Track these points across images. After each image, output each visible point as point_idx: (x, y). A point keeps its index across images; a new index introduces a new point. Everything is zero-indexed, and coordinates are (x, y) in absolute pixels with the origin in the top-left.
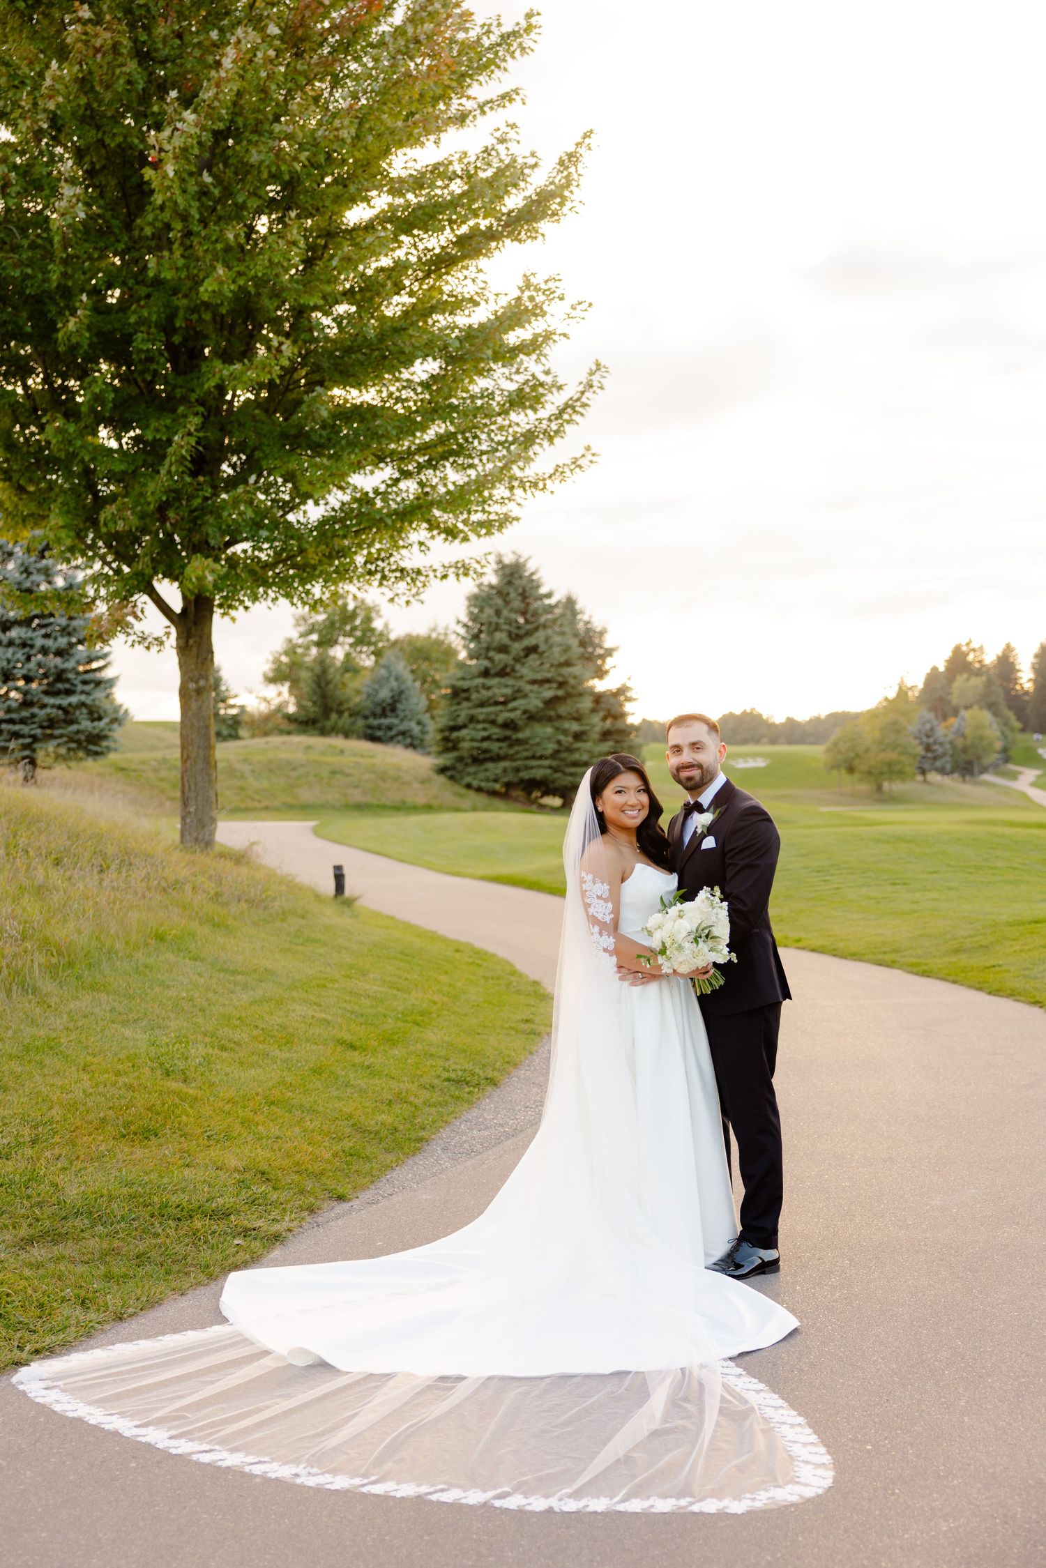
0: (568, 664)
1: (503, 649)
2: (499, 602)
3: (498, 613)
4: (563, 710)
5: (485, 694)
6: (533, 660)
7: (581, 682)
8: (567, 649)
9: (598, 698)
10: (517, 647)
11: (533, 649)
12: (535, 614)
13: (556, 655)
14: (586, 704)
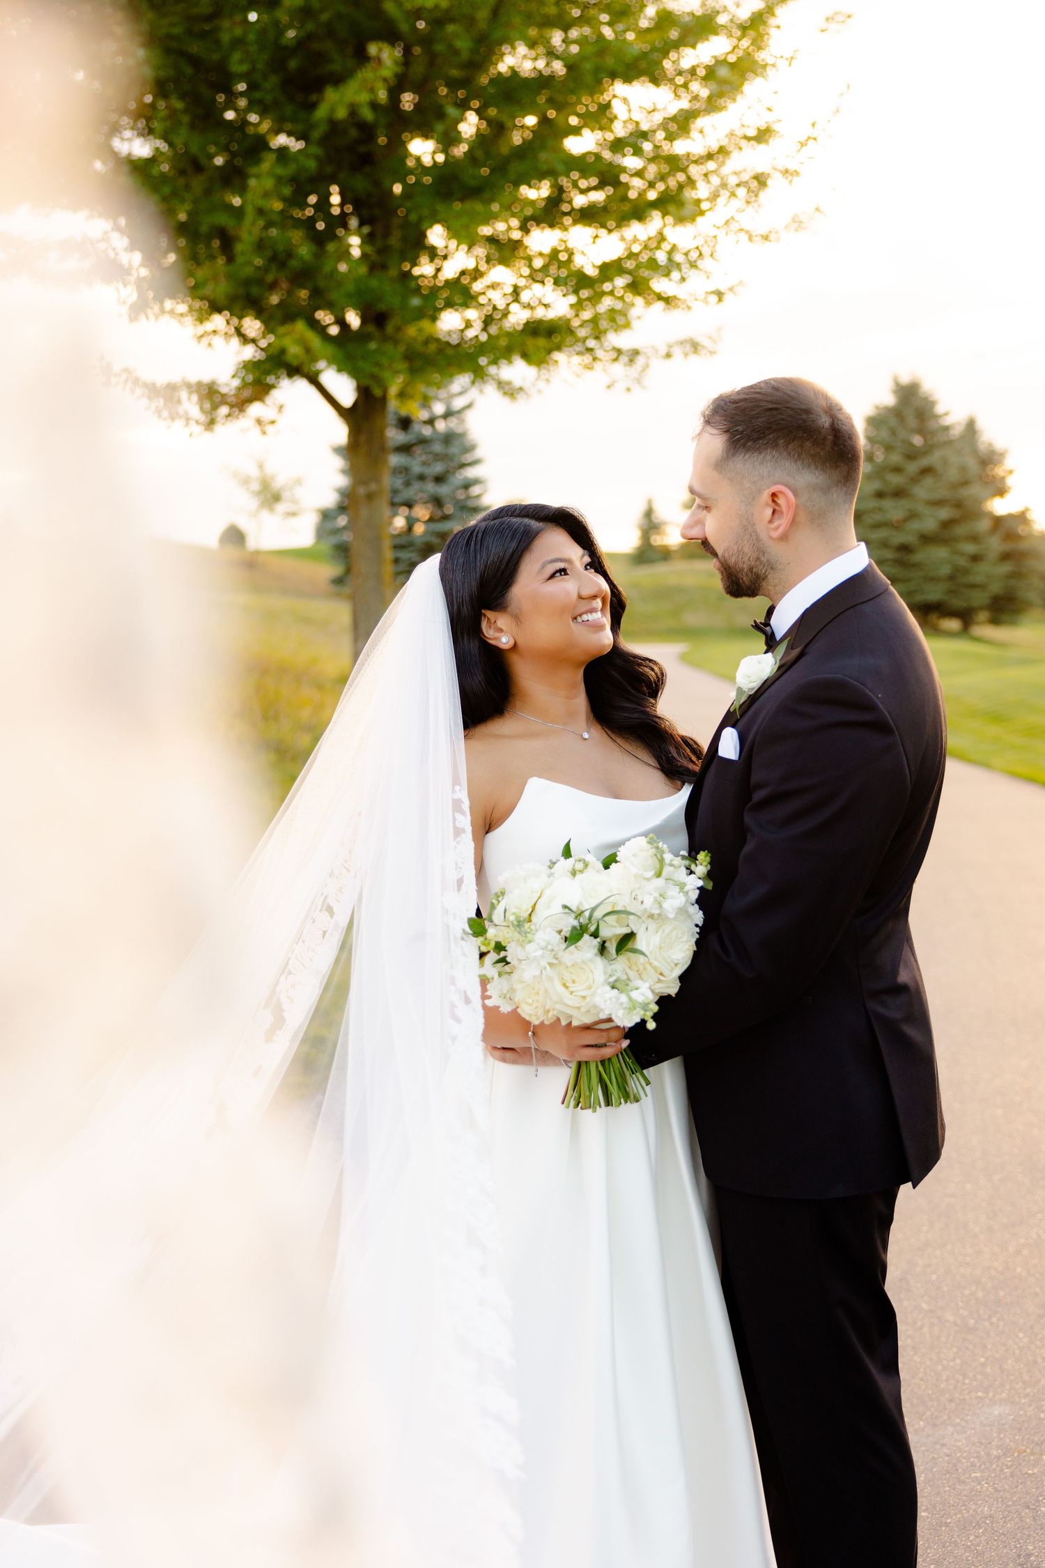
0: (965, 483)
1: (897, 470)
2: (893, 422)
3: (893, 433)
4: (960, 530)
5: (878, 517)
6: (928, 481)
7: (979, 502)
8: (963, 469)
9: (998, 521)
10: (912, 468)
11: (927, 471)
12: (933, 433)
13: (953, 474)
14: (984, 525)
